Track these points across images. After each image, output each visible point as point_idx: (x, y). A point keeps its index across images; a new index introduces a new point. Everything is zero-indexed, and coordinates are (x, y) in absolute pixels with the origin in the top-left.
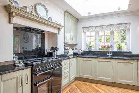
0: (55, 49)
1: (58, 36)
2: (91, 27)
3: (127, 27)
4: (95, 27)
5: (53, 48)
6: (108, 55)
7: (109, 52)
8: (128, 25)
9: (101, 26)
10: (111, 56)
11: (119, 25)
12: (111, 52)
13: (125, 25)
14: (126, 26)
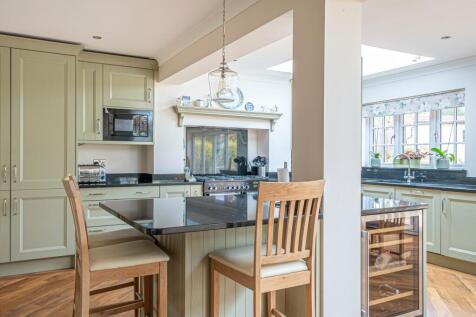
0: (262, 160)
1: (271, 134)
2: (376, 103)
3: (460, 100)
4: (386, 102)
5: (258, 159)
6: (405, 177)
7: (407, 169)
8: (460, 94)
9: (397, 100)
10: (412, 181)
11: (440, 97)
12: (412, 170)
13: (453, 95)
14: (457, 99)
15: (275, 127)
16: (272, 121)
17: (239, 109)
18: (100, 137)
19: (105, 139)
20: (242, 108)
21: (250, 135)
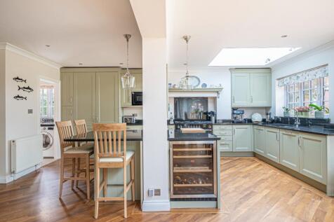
1: (218, 99)
15: (220, 95)
16: (218, 92)
17: (198, 87)
18: (131, 104)
19: (133, 104)
20: (200, 87)
21: (209, 100)
